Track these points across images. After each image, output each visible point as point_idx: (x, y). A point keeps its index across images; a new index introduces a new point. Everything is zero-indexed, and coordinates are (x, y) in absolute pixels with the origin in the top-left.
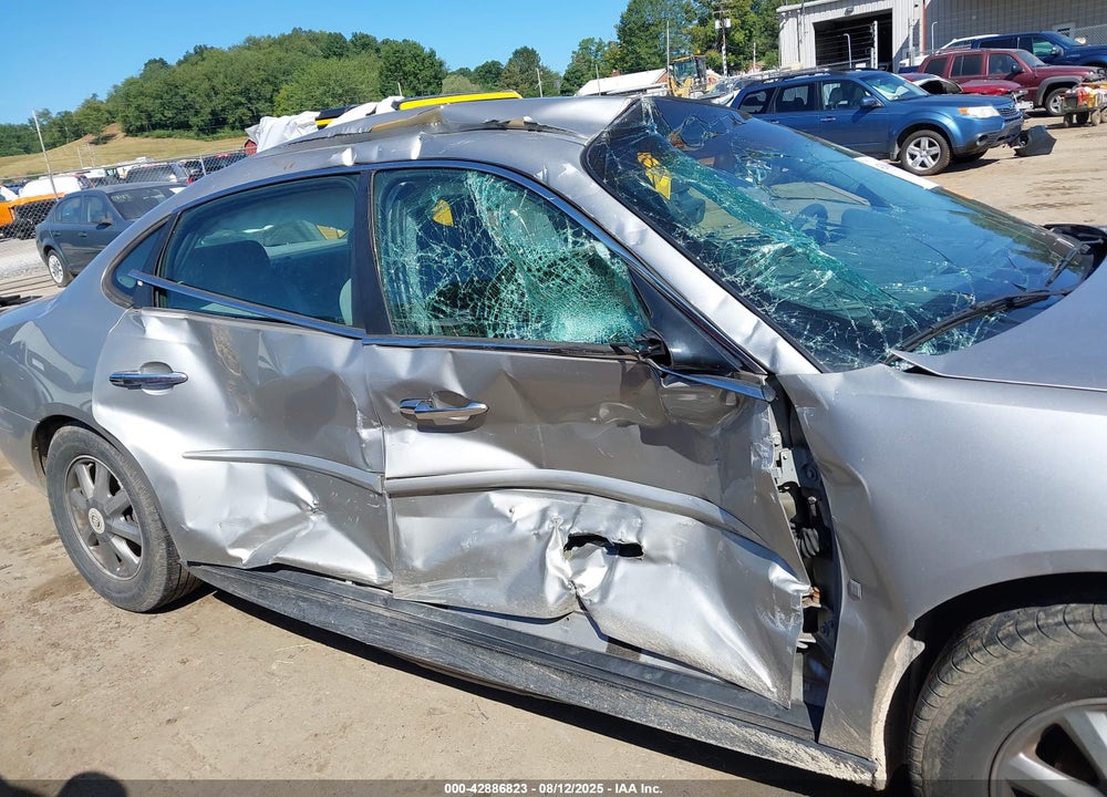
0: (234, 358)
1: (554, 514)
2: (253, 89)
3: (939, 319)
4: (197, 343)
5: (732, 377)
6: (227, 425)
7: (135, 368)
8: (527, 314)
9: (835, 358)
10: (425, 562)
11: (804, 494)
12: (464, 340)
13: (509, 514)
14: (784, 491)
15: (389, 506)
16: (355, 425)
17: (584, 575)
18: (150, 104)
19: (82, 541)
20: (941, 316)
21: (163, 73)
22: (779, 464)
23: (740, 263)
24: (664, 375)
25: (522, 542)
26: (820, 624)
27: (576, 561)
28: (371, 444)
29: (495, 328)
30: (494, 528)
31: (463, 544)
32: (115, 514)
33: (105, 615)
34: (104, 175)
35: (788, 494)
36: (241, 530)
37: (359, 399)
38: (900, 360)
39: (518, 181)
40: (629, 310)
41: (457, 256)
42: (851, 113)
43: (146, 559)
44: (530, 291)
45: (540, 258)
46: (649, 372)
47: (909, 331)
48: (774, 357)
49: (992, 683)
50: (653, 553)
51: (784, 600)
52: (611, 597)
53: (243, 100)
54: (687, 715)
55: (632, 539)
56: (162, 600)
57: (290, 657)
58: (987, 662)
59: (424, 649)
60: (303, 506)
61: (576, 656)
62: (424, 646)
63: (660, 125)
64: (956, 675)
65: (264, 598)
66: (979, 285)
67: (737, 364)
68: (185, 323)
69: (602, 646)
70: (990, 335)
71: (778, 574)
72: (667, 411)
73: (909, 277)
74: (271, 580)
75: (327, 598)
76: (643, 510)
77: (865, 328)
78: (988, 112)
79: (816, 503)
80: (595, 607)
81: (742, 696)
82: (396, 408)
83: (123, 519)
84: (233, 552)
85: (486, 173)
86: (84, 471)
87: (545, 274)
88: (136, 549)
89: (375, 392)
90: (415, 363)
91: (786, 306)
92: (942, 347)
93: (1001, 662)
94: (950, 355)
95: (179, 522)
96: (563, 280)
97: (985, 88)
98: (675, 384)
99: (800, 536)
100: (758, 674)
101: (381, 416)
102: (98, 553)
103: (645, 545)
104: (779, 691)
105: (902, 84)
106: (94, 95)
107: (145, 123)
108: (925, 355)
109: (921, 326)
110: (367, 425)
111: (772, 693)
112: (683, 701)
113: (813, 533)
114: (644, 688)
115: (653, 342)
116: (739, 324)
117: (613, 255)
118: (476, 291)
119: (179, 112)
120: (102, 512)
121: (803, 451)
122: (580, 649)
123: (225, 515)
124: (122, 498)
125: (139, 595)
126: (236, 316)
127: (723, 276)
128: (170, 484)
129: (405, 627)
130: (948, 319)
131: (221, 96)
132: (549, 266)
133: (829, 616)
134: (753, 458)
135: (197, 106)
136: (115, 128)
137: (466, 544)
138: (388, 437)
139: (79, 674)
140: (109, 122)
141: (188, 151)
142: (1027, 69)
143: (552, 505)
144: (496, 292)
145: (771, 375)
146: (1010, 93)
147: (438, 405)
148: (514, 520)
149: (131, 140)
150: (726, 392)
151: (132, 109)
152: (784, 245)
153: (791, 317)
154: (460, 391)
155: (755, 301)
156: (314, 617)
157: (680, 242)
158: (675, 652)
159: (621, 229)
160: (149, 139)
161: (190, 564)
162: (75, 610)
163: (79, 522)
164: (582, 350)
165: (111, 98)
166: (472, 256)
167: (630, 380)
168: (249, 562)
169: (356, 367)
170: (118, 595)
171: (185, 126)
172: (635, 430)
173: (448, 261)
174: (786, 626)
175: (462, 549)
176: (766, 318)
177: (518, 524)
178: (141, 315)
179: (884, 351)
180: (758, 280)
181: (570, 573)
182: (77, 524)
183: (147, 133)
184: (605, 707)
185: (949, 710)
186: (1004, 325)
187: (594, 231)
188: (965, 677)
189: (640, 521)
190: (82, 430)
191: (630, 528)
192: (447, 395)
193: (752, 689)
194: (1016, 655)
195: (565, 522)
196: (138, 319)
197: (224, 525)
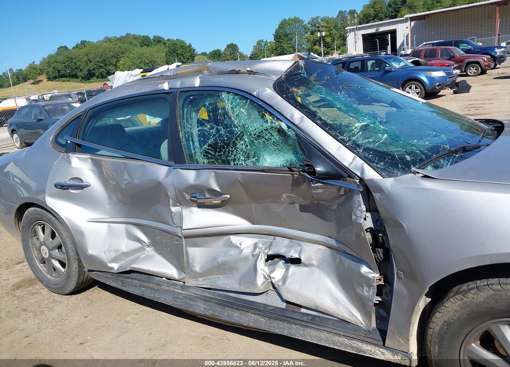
0: (112, 175)
1: (260, 245)
2: (107, 60)
3: (434, 155)
4: (94, 169)
5: (343, 181)
6: (108, 207)
7: (66, 180)
8: (249, 155)
9: (390, 172)
10: (201, 268)
11: (376, 233)
12: (220, 166)
13: (239, 246)
14: (367, 232)
15: (184, 242)
16: (169, 205)
17: (275, 272)
18: (60, 67)
19: (37, 262)
20: (435, 154)
21: (66, 53)
22: (365, 219)
23: (346, 131)
24: (312, 180)
25: (246, 258)
26: (384, 292)
27: (270, 267)
28: (176, 214)
29: (234, 160)
30: (233, 252)
31: (218, 260)
32: (53, 248)
33: (47, 296)
34: (37, 98)
35: (369, 233)
36: (114, 255)
37: (171, 194)
38: (418, 173)
39: (244, 96)
40: (295, 153)
41: (217, 129)
42: (380, 73)
43: (68, 269)
44: (250, 144)
45: (255, 129)
46: (305, 179)
47: (421, 160)
48: (362, 171)
49: (457, 311)
50: (306, 262)
51: (367, 281)
52: (287, 283)
53: (103, 65)
54: (324, 335)
55: (296, 256)
56: (75, 288)
57: (136, 314)
58: (455, 302)
59: (200, 308)
60: (143, 243)
61: (272, 310)
62: (200, 307)
63: (307, 72)
64: (442, 308)
65: (124, 286)
66: (450, 141)
67: (346, 175)
68: (90, 160)
69: (283, 305)
70: (456, 162)
71: (364, 269)
72: (312, 197)
73: (420, 138)
74: (128, 278)
75: (154, 285)
76: (301, 243)
77: (402, 159)
78: (441, 74)
79: (382, 237)
80: (280, 287)
81: (349, 326)
82: (188, 197)
83: (57, 250)
84: (110, 265)
85: (230, 92)
86: (39, 229)
87: (258, 136)
88: (63, 265)
89: (179, 190)
90: (197, 177)
91: (367, 150)
92: (436, 167)
93: (461, 302)
94: (440, 170)
95: (85, 251)
96: (266, 139)
97: (439, 64)
98: (316, 185)
99: (374, 251)
100: (356, 316)
101: (181, 201)
102: (44, 267)
103: (303, 258)
104: (366, 323)
105: (402, 61)
106: (34, 62)
107: (57, 75)
108: (429, 170)
109: (427, 159)
110: (175, 205)
111: (363, 324)
112: (322, 329)
113: (380, 250)
114: (303, 323)
115: (308, 165)
116: (346, 157)
117: (289, 127)
118: (226, 144)
119: (73, 70)
120: (48, 247)
121: (376, 214)
122: (273, 307)
123: (107, 248)
124: (58, 240)
125: (64, 286)
126: (114, 157)
127: (338, 136)
128: (81, 234)
129: (192, 298)
130: (439, 155)
131: (93, 63)
132: (259, 133)
133: (388, 288)
134: (353, 217)
135: (81, 68)
136: (43, 77)
137: (220, 260)
138: (184, 211)
139: (37, 323)
140: (40, 74)
141: (77, 88)
142: (457, 55)
143: (259, 241)
144: (235, 145)
145: (361, 180)
146: (450, 66)
147: (207, 196)
148: (242, 248)
149: (50, 83)
150: (340, 187)
151: (51, 69)
152: (365, 123)
153: (369, 154)
154: (217, 189)
155: (353, 147)
156: (148, 295)
157: (319, 122)
158: (317, 307)
159: (292, 116)
160: (57, 83)
161: (89, 271)
162: (33, 294)
163: (36, 253)
164: (274, 170)
165: (42, 63)
166: (224, 129)
167: (296, 183)
168: (118, 269)
169: (170, 179)
170: (54, 287)
171: (75, 76)
172: (297, 206)
173: (213, 131)
174: (369, 293)
175: (218, 262)
176: (358, 155)
177: (244, 251)
178: (69, 156)
179: (411, 169)
180: (354, 138)
181: (268, 272)
182: (35, 253)
183: (58, 80)
184: (286, 333)
185: (440, 323)
186: (462, 158)
187: (280, 117)
188: (446, 309)
189: (300, 248)
190: (39, 209)
191: (295, 251)
192: (212, 191)
193: (353, 323)
194: (467, 299)
195: (265, 249)
196: (68, 158)
197: (106, 253)
